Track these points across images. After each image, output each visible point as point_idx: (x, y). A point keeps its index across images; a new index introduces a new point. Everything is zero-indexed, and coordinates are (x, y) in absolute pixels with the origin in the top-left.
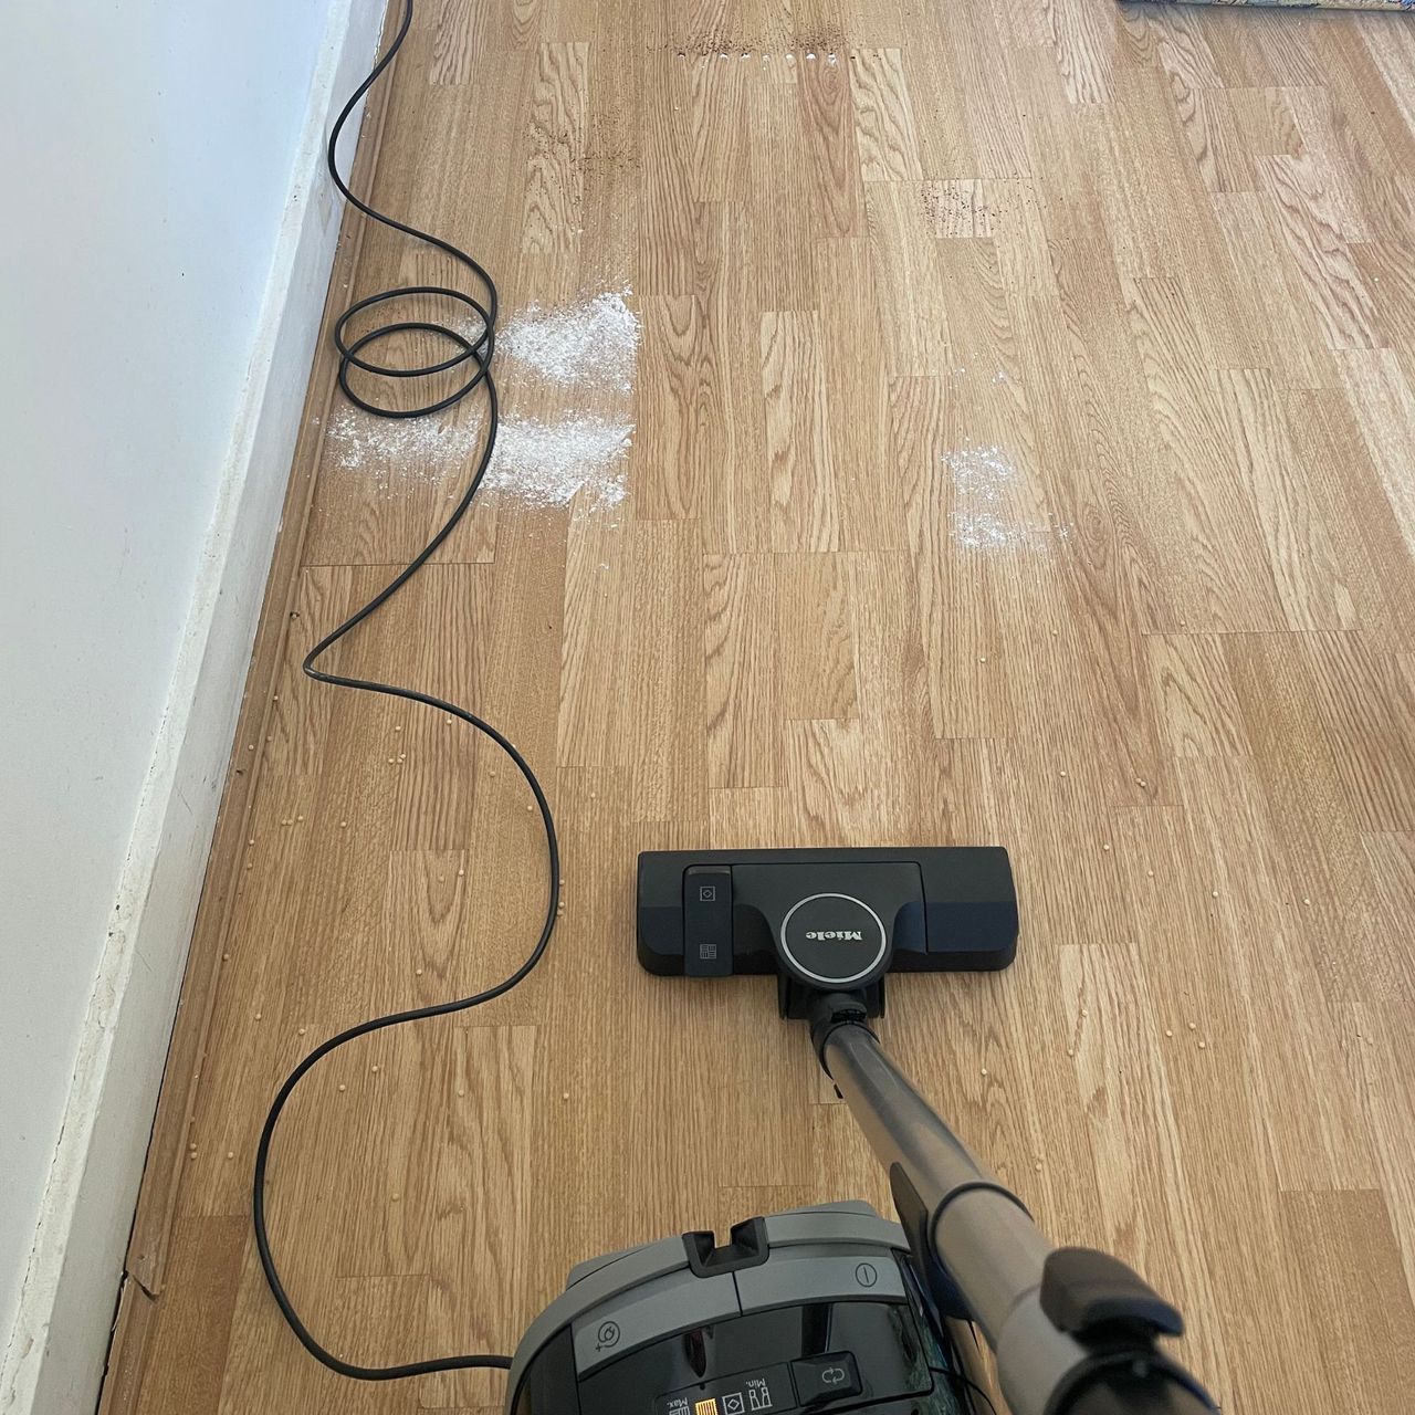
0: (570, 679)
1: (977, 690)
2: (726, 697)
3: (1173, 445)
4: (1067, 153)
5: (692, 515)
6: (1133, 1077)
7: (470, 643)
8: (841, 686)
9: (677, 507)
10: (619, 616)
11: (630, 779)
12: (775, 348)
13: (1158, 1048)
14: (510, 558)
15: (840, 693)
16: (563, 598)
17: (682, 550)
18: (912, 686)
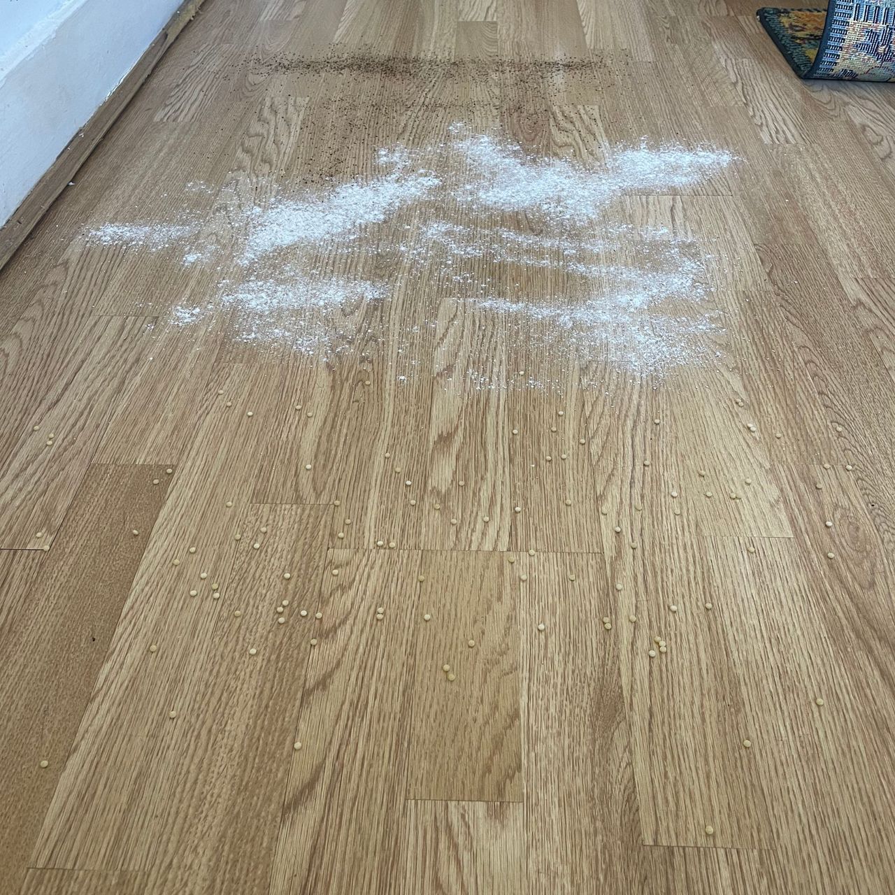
0: (97, 717)
1: (706, 761)
2: (322, 757)
5: (324, 499)
8: (498, 744)
9: (307, 489)
10: (195, 628)
14: (72, 544)
15: (496, 758)
16: (125, 599)
17: (301, 543)
18: (606, 749)
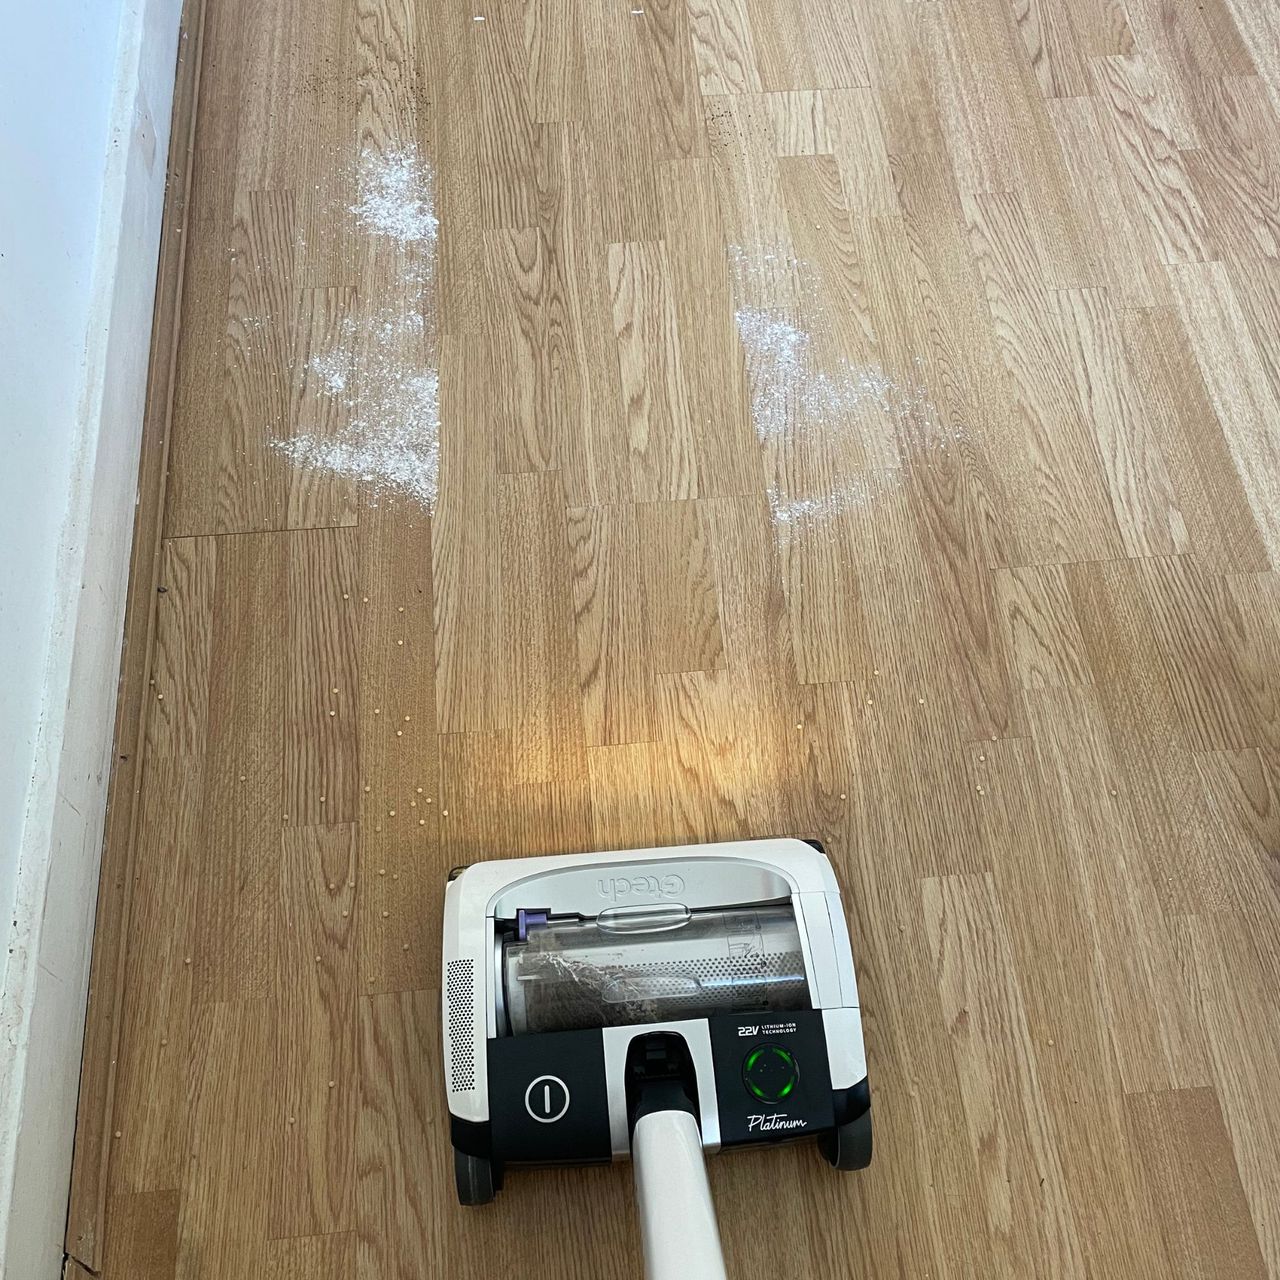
0: (444, 644)
1: (837, 632)
2: (597, 655)
3: (1015, 371)
4: (905, 58)
5: (552, 466)
6: (992, 998)
7: (341, 611)
8: (707, 636)
9: (537, 459)
10: (488, 576)
11: (511, 742)
12: (624, 283)
13: (1013, 970)
14: (373, 520)
15: (707, 645)
17: (545, 505)
18: (775, 632)
